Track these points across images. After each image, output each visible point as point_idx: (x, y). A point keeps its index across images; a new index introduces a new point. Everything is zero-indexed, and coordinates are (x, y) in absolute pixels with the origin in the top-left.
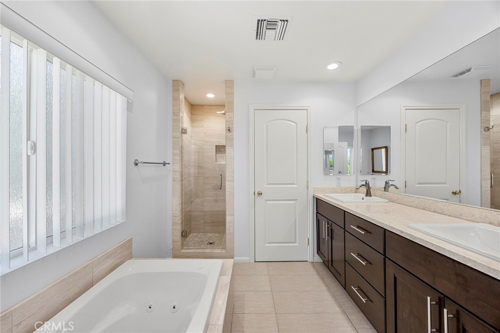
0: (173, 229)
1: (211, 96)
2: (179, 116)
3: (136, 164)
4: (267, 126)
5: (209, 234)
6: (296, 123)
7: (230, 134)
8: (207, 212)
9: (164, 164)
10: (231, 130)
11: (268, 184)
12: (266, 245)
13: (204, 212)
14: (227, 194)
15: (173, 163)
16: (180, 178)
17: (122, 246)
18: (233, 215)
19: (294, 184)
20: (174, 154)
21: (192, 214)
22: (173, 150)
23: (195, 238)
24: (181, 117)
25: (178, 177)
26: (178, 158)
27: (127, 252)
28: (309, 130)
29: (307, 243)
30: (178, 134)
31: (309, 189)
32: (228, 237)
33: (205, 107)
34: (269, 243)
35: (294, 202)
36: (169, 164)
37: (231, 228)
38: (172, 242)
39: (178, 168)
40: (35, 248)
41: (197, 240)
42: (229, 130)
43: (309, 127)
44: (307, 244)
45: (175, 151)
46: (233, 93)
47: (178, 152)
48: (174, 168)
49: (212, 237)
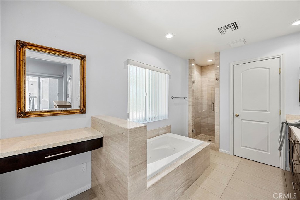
0: (189, 127)
1: (210, 61)
2: (191, 75)
3: (172, 98)
4: (243, 74)
5: (211, 136)
6: (269, 69)
7: (218, 81)
8: (210, 124)
9: (185, 98)
10: (218, 79)
11: (244, 110)
12: (242, 147)
13: (208, 124)
14: (216, 113)
15: (189, 97)
16: (192, 104)
17: (167, 127)
18: (219, 125)
19: (266, 111)
20: (189, 93)
21: (202, 124)
22: (189, 91)
23: (202, 136)
24: (192, 76)
25: (191, 104)
26: (191, 95)
27: (168, 130)
28: (282, 72)
29: (279, 154)
30: (191, 84)
31: (281, 116)
32: (216, 137)
33: (209, 66)
34: (244, 146)
35: (266, 123)
36: (187, 98)
37: (218, 132)
38: (188, 133)
39: (191, 100)
40: (147, 120)
41: (203, 137)
42: (217, 79)
43: (282, 70)
44: (279, 156)
45: (190, 92)
46: (219, 59)
47: (191, 92)
48: (189, 100)
49: (212, 138)
